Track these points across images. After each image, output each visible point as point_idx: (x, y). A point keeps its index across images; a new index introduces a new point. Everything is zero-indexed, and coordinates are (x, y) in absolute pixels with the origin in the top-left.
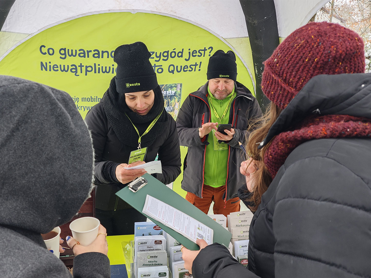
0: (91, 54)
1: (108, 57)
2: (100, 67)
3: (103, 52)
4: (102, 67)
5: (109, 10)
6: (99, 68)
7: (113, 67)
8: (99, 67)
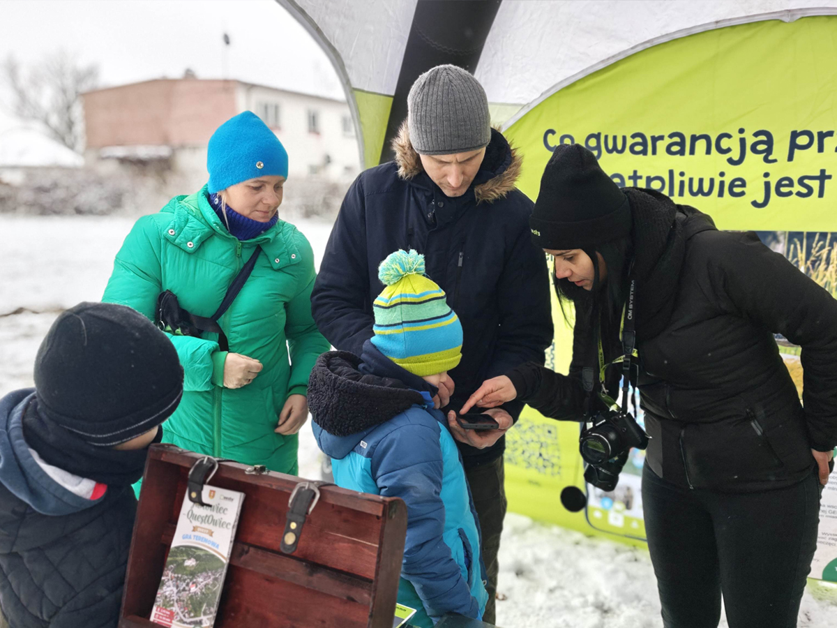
0: (661, 146)
1: (708, 152)
2: (686, 179)
3: (694, 139)
4: (691, 180)
5: (717, 22)
6: (682, 183)
7: (722, 179)
8: (682, 178)
